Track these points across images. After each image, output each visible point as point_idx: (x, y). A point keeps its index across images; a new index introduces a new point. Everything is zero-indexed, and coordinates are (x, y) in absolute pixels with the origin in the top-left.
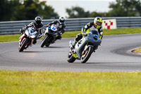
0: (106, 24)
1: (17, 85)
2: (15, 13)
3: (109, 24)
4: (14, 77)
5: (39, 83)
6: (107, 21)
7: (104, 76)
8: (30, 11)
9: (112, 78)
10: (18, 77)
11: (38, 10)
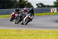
0: (53, 10)
1: (16, 35)
2: (15, 5)
3: (54, 10)
4: (15, 32)
5: (25, 35)
6: (53, 9)
7: (51, 32)
8: (22, 4)
9: (54, 33)
10: (16, 32)
11: (24, 4)
